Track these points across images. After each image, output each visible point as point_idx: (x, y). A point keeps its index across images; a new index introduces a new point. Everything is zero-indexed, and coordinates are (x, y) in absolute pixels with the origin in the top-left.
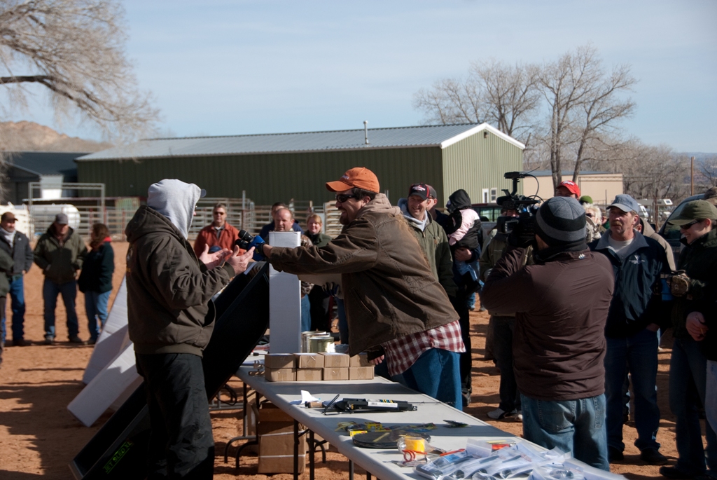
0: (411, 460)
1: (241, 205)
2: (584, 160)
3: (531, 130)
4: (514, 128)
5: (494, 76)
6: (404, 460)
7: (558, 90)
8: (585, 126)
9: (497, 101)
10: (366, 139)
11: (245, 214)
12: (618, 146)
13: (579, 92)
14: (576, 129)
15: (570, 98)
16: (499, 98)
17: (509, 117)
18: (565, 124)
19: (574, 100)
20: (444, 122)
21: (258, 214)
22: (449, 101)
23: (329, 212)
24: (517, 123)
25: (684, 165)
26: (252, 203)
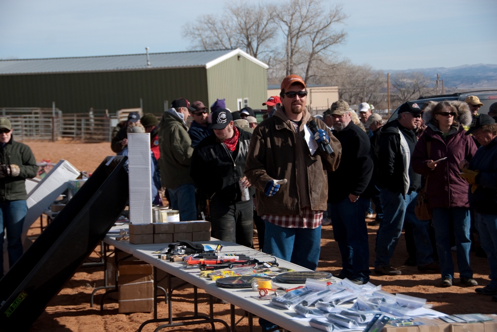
0: (265, 295)
1: (51, 113)
2: (311, 76)
3: (271, 54)
4: (258, 52)
5: (243, 13)
6: (260, 296)
7: (291, 23)
8: (311, 51)
9: (245, 31)
10: (148, 61)
11: (55, 120)
12: (335, 66)
13: (306, 25)
14: (304, 53)
15: (299, 30)
16: (247, 30)
17: (254, 44)
18: (296, 49)
19: (302, 31)
20: (205, 48)
21: (65, 120)
22: (209, 32)
23: (122, 118)
24: (260, 49)
25: (381, 80)
26: (60, 112)
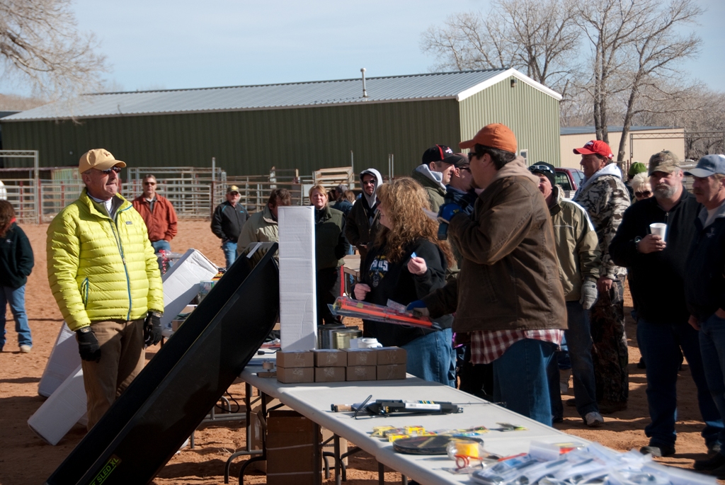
0: (464, 467)
1: (210, 175)
2: (636, 112)
3: (569, 77)
4: (547, 73)
5: (523, 9)
6: (456, 467)
7: (603, 24)
8: (637, 70)
9: (525, 39)
10: (364, 90)
11: (215, 186)
12: (679, 94)
13: (629, 26)
14: (626, 73)
15: (618, 35)
16: (529, 37)
17: (541, 61)
18: (612, 68)
19: (622, 37)
20: (460, 69)
22: (467, 41)
24: (551, 68)
26: (224, 173)
